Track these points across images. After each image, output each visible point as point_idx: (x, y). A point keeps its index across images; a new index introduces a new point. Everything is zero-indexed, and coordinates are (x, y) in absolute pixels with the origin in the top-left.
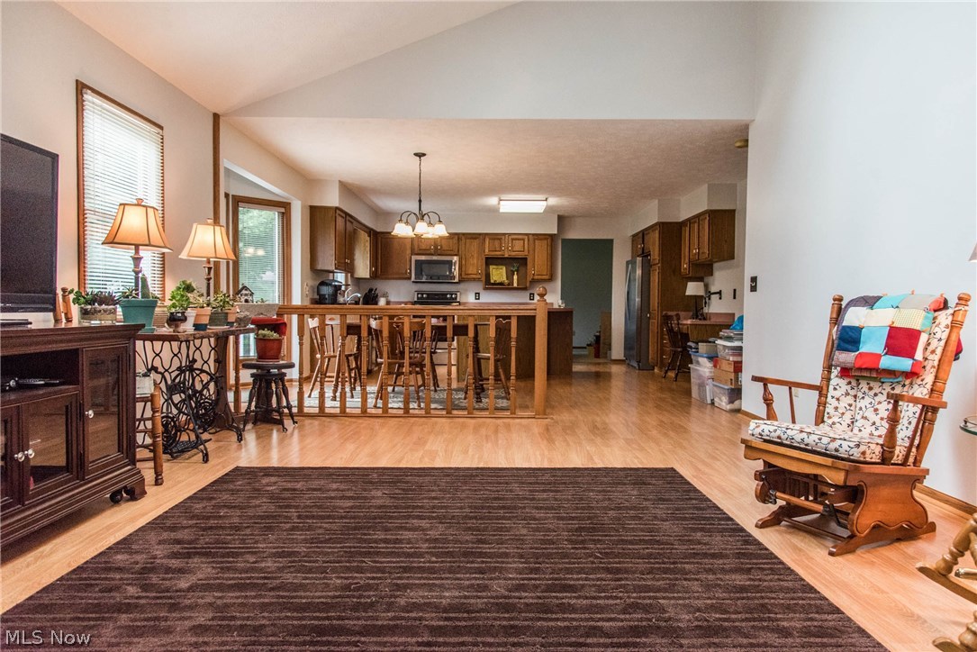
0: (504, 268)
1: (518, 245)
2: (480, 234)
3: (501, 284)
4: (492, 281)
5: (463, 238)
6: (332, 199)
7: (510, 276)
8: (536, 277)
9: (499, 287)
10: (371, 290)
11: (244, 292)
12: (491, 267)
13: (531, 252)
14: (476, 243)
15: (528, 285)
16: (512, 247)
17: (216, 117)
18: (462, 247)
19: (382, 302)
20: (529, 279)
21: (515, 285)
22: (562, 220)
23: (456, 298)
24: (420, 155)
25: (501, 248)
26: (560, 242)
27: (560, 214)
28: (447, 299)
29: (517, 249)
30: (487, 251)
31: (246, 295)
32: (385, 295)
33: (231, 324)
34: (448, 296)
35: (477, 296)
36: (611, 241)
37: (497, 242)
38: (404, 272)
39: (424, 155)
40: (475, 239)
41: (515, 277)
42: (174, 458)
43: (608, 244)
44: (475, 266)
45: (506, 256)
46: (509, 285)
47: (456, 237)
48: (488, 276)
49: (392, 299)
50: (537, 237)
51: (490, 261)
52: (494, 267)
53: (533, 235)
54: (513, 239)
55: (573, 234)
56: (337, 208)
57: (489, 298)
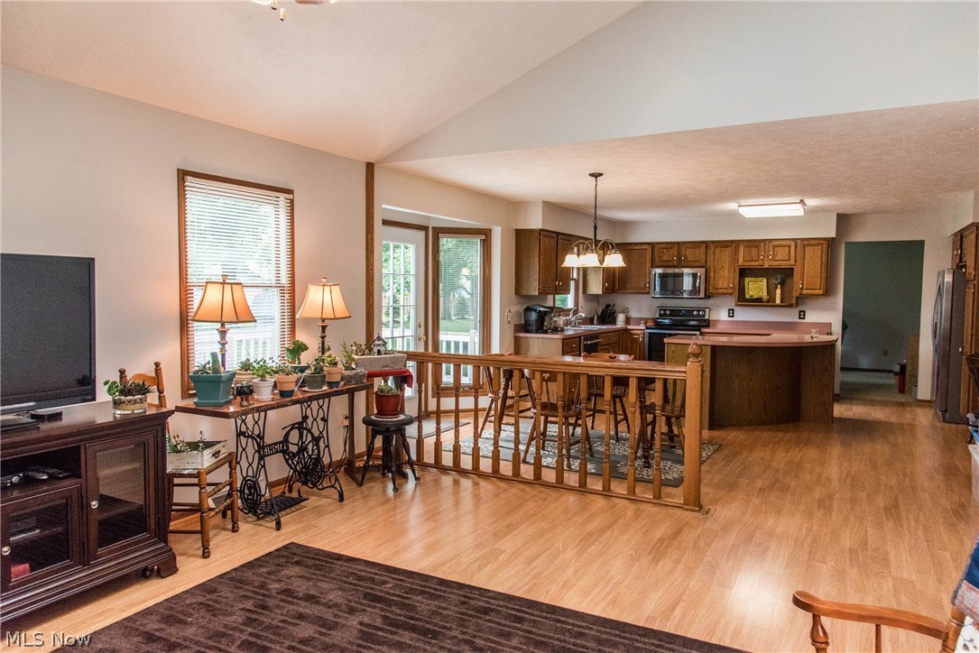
0: (765, 280)
1: (781, 254)
2: (733, 242)
3: (760, 300)
4: (747, 297)
5: (712, 246)
6: (535, 221)
7: (770, 292)
8: (805, 292)
9: (756, 302)
10: (608, 306)
11: (377, 342)
12: (747, 280)
13: (799, 261)
14: (727, 252)
15: (794, 301)
16: (774, 255)
17: (370, 167)
18: (710, 258)
19: (621, 318)
20: (796, 293)
21: (778, 301)
22: (843, 220)
23: (704, 316)
24: (596, 176)
25: (759, 257)
26: (843, 246)
27: (840, 212)
28: (694, 316)
29: (781, 259)
30: (741, 261)
31: (379, 345)
32: (625, 311)
33: (331, 384)
34: (695, 313)
35: (731, 313)
36: (922, 242)
37: (754, 251)
38: (643, 286)
39: (601, 175)
40: (727, 247)
41: (778, 291)
42: (259, 519)
43: (918, 246)
44: (726, 279)
45: (766, 266)
46: (768, 301)
47: (704, 245)
48: (742, 290)
49: (633, 314)
50: (807, 242)
51: (744, 273)
52: (751, 279)
53: (803, 240)
54: (774, 247)
55: (861, 236)
56: (541, 230)
57: (743, 315)
